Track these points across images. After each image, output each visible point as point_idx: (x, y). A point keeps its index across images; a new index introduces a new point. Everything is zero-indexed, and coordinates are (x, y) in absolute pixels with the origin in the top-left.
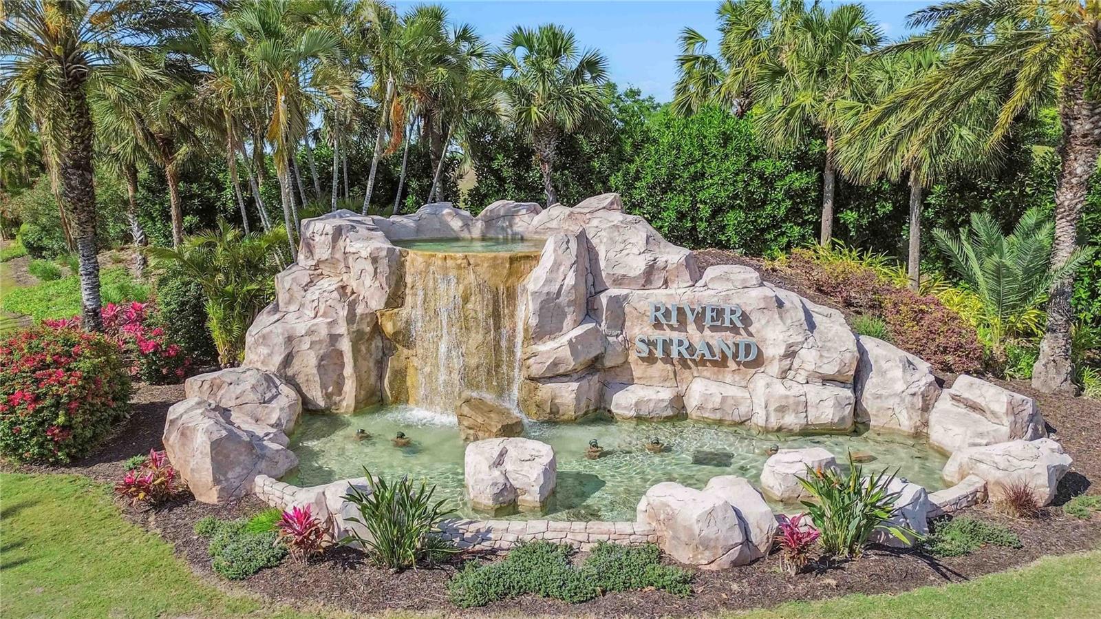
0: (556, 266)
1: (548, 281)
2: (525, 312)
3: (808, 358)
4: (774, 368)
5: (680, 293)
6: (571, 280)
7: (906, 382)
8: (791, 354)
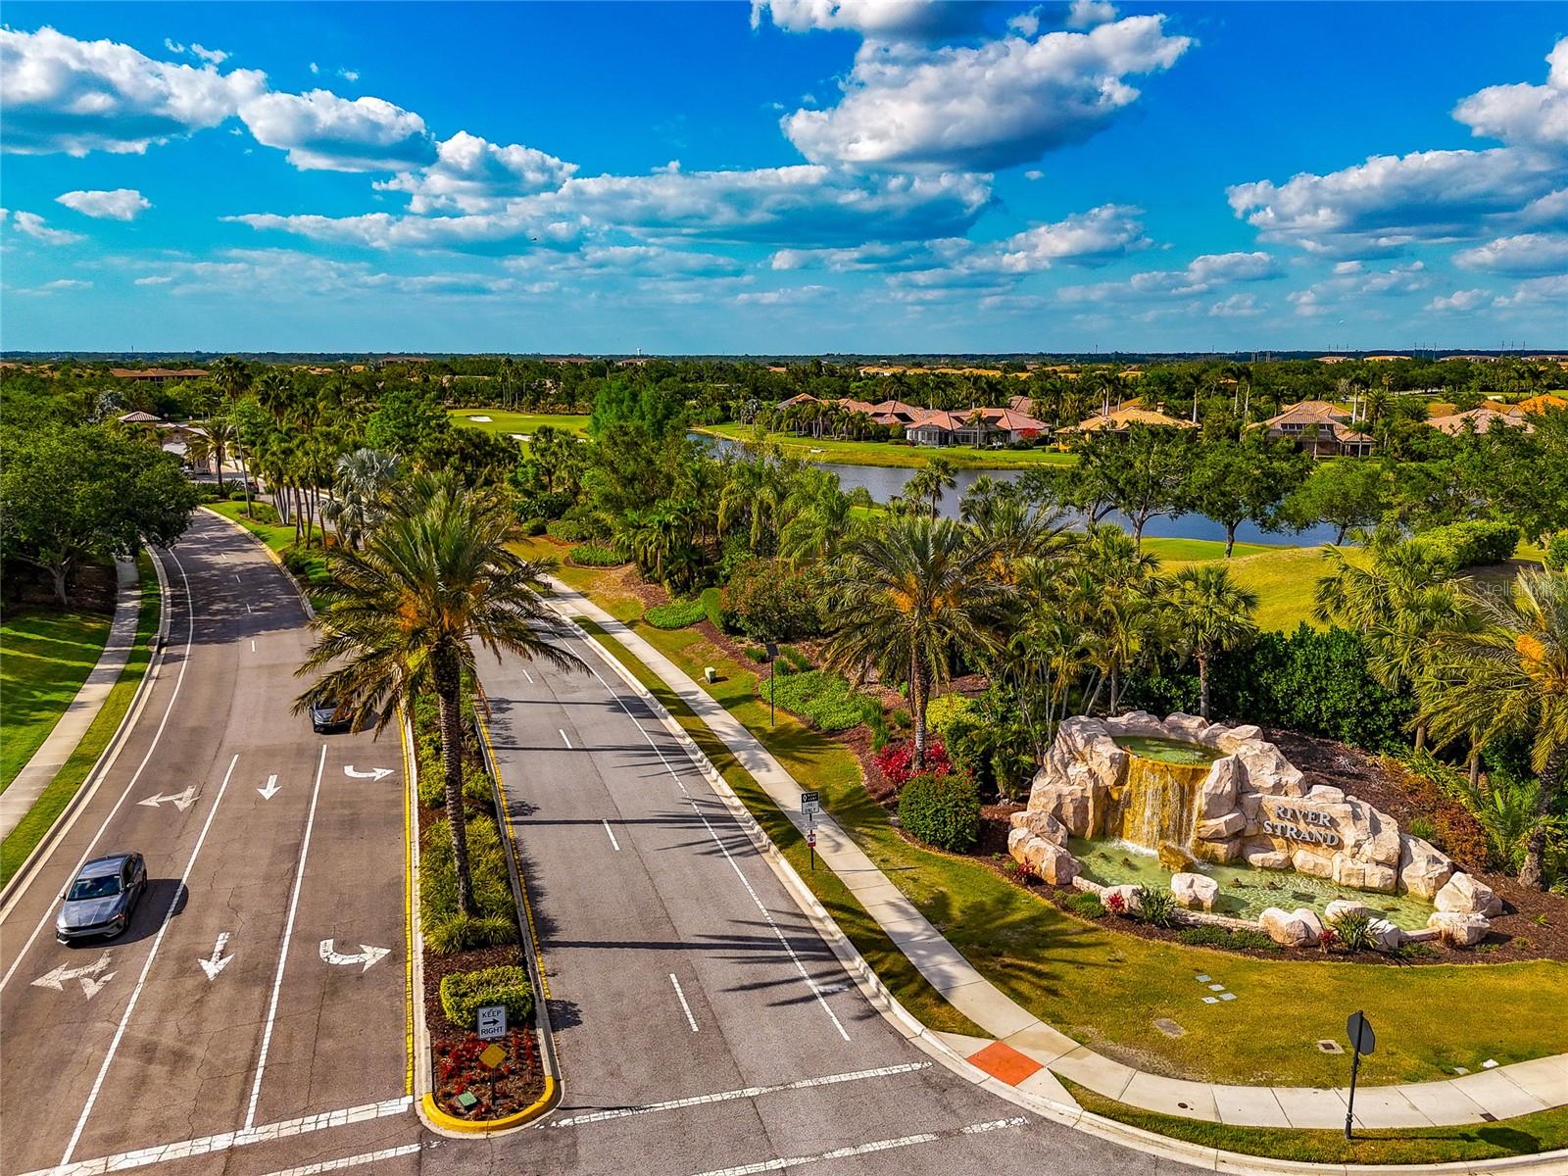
0: (1220, 779)
1: (1215, 787)
2: (1200, 802)
3: (1367, 849)
4: (1347, 851)
5: (1294, 801)
6: (1228, 787)
7: (1427, 870)
8: (1358, 845)
